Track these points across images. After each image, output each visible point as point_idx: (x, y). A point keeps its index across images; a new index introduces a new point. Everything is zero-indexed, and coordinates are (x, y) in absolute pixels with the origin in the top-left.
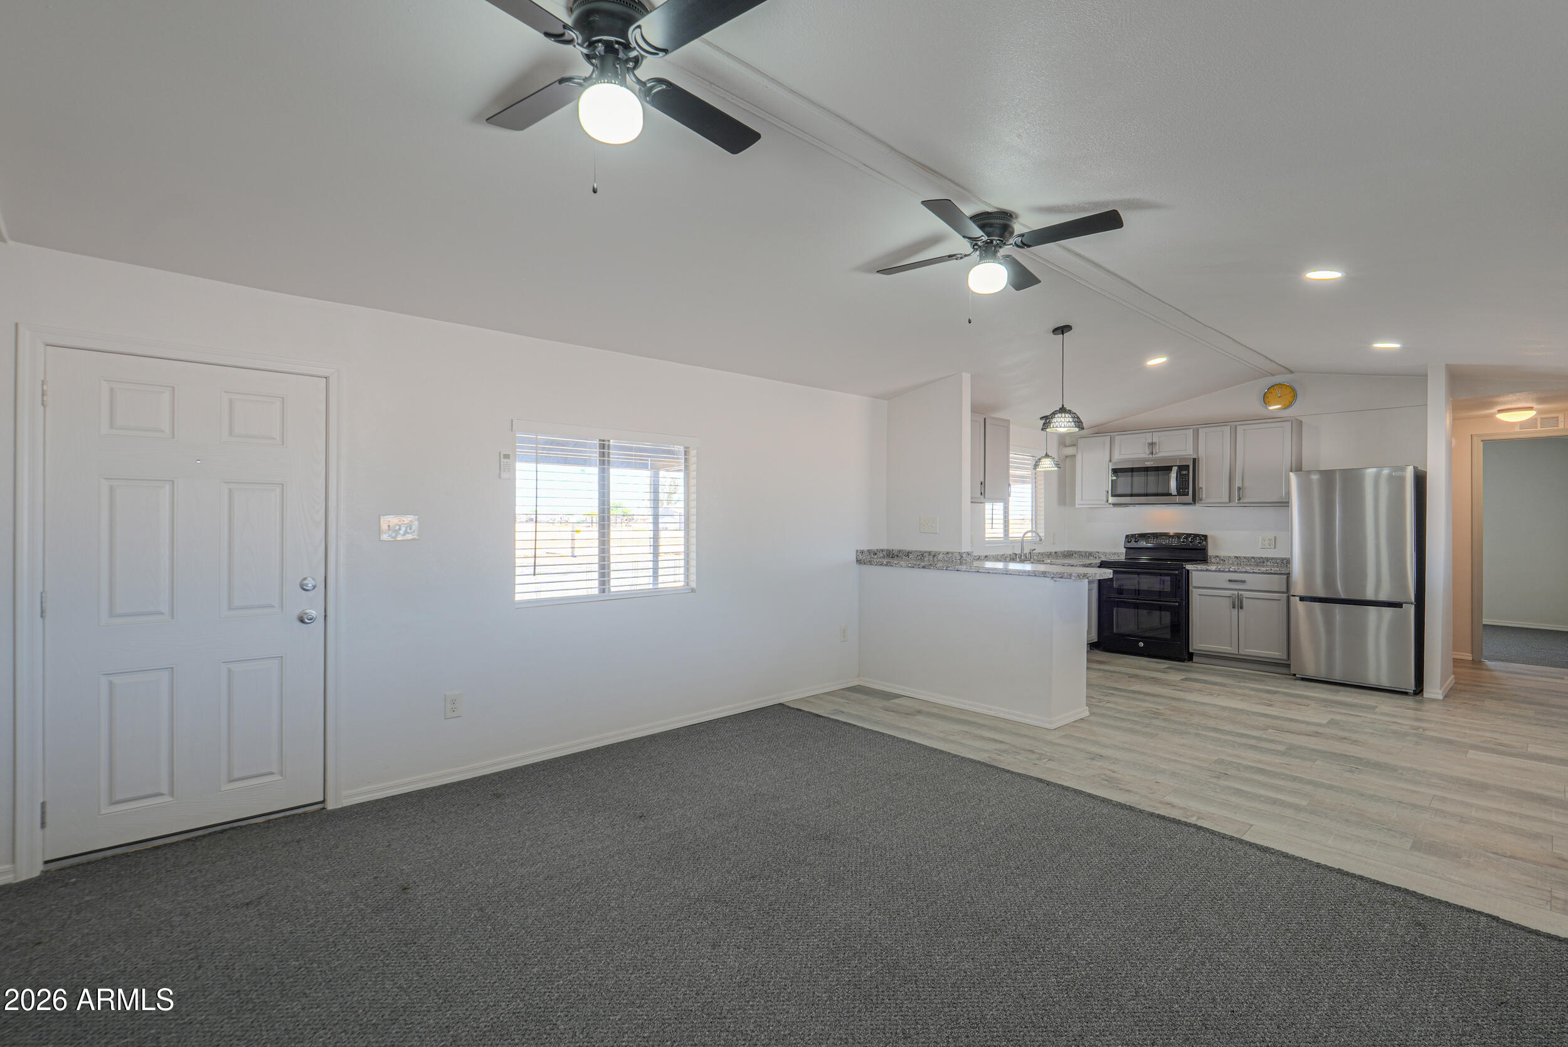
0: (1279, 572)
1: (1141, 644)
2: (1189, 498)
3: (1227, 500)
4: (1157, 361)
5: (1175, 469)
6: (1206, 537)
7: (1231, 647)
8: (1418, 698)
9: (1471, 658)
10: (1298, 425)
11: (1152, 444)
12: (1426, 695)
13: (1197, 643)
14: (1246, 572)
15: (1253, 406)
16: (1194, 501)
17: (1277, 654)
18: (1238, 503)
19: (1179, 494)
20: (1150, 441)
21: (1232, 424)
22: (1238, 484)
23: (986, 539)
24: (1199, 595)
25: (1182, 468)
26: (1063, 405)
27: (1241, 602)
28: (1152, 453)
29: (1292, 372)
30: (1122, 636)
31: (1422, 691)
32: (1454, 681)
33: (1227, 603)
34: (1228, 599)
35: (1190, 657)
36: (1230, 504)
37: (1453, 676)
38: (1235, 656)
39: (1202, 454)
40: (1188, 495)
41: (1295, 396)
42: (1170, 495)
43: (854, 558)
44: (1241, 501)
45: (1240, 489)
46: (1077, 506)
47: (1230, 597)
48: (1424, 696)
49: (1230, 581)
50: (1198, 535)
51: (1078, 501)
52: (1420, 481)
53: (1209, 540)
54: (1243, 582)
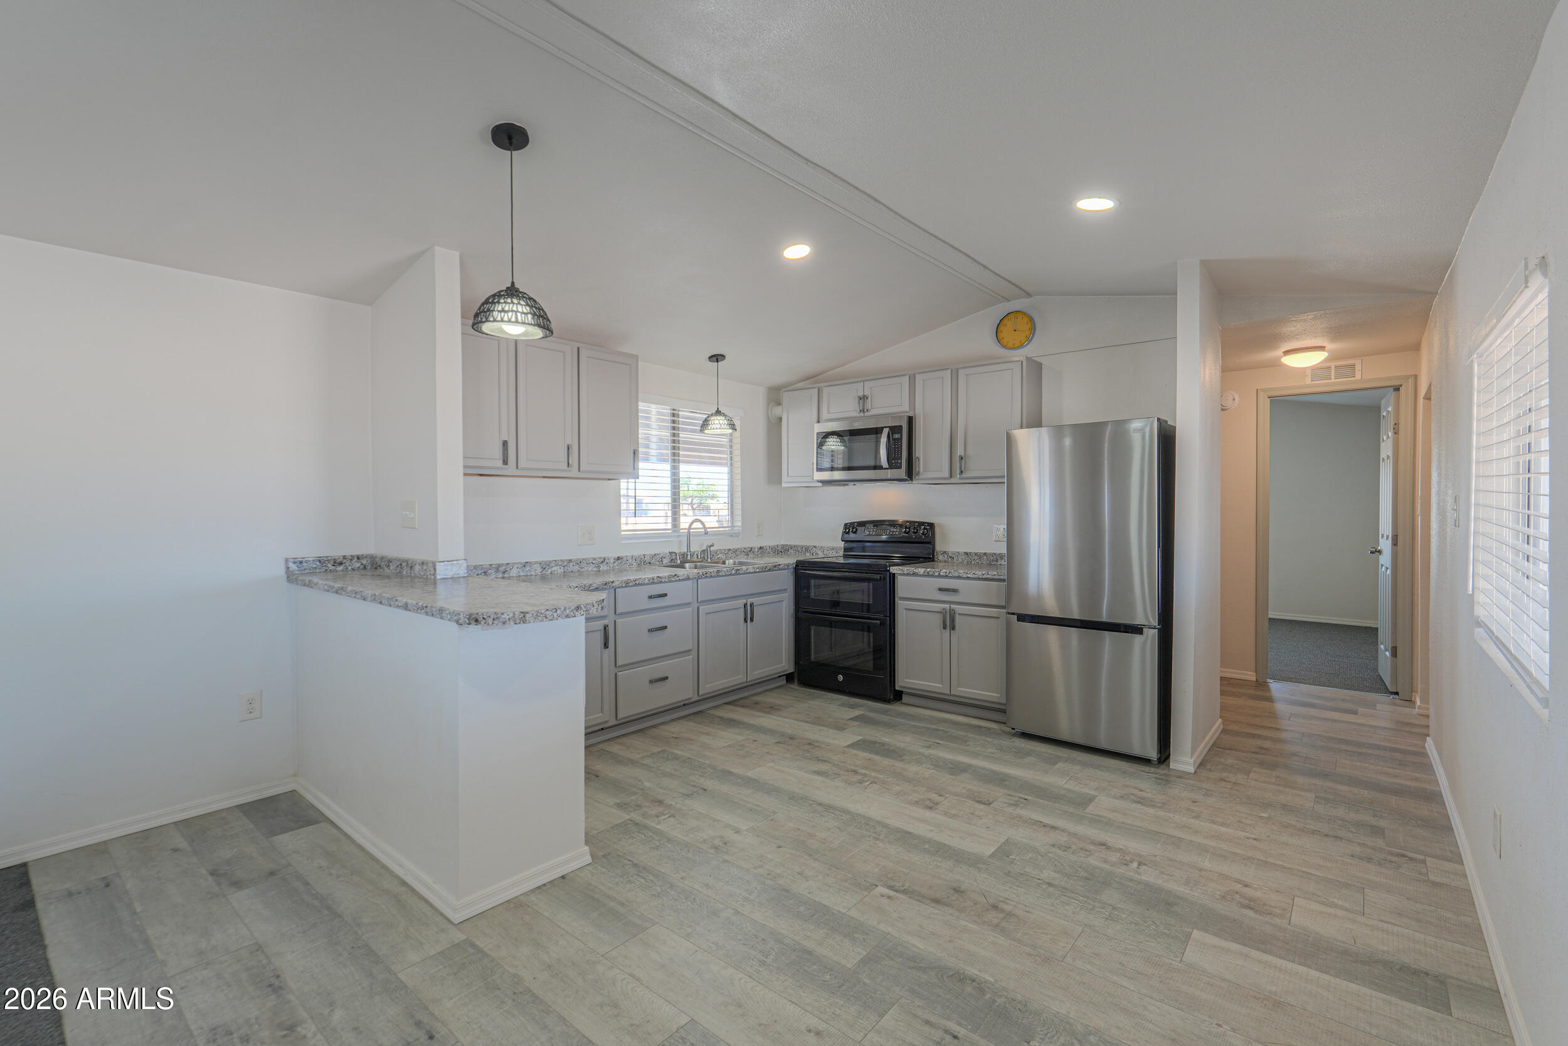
0: (997, 577)
1: (841, 678)
2: (902, 473)
3: (946, 474)
4: (797, 251)
5: (886, 431)
6: (932, 525)
7: (942, 684)
8: (1162, 770)
9: (1254, 679)
10: (1035, 369)
11: (863, 398)
12: (1173, 765)
13: (904, 680)
14: (959, 577)
15: (986, 344)
16: (910, 474)
17: (992, 695)
18: (960, 478)
19: (891, 467)
20: (861, 394)
21: (954, 370)
22: (960, 451)
23: (622, 533)
24: (906, 609)
25: (896, 429)
26: (513, 283)
27: (953, 620)
28: (862, 411)
29: (1029, 295)
30: (819, 665)
31: (1168, 757)
32: (1222, 727)
33: (937, 620)
34: (937, 615)
35: (898, 696)
36: (953, 480)
37: (1220, 720)
38: (946, 697)
39: (919, 412)
40: (901, 468)
41: (1033, 328)
42: (881, 468)
43: (281, 572)
44: (964, 476)
45: (962, 458)
46: (784, 485)
47: (941, 612)
48: (1171, 767)
49: (940, 589)
50: (923, 523)
51: (784, 478)
52: (1167, 441)
53: (937, 530)
54: (955, 591)
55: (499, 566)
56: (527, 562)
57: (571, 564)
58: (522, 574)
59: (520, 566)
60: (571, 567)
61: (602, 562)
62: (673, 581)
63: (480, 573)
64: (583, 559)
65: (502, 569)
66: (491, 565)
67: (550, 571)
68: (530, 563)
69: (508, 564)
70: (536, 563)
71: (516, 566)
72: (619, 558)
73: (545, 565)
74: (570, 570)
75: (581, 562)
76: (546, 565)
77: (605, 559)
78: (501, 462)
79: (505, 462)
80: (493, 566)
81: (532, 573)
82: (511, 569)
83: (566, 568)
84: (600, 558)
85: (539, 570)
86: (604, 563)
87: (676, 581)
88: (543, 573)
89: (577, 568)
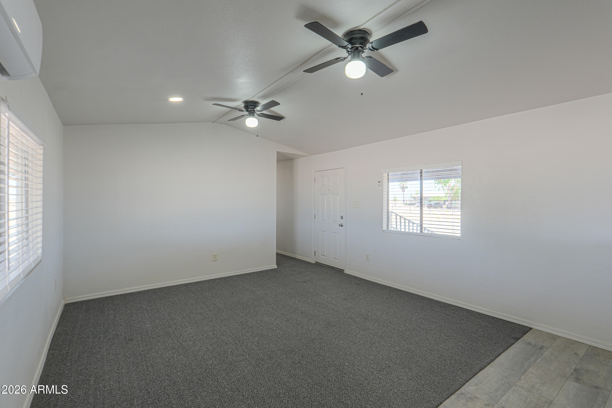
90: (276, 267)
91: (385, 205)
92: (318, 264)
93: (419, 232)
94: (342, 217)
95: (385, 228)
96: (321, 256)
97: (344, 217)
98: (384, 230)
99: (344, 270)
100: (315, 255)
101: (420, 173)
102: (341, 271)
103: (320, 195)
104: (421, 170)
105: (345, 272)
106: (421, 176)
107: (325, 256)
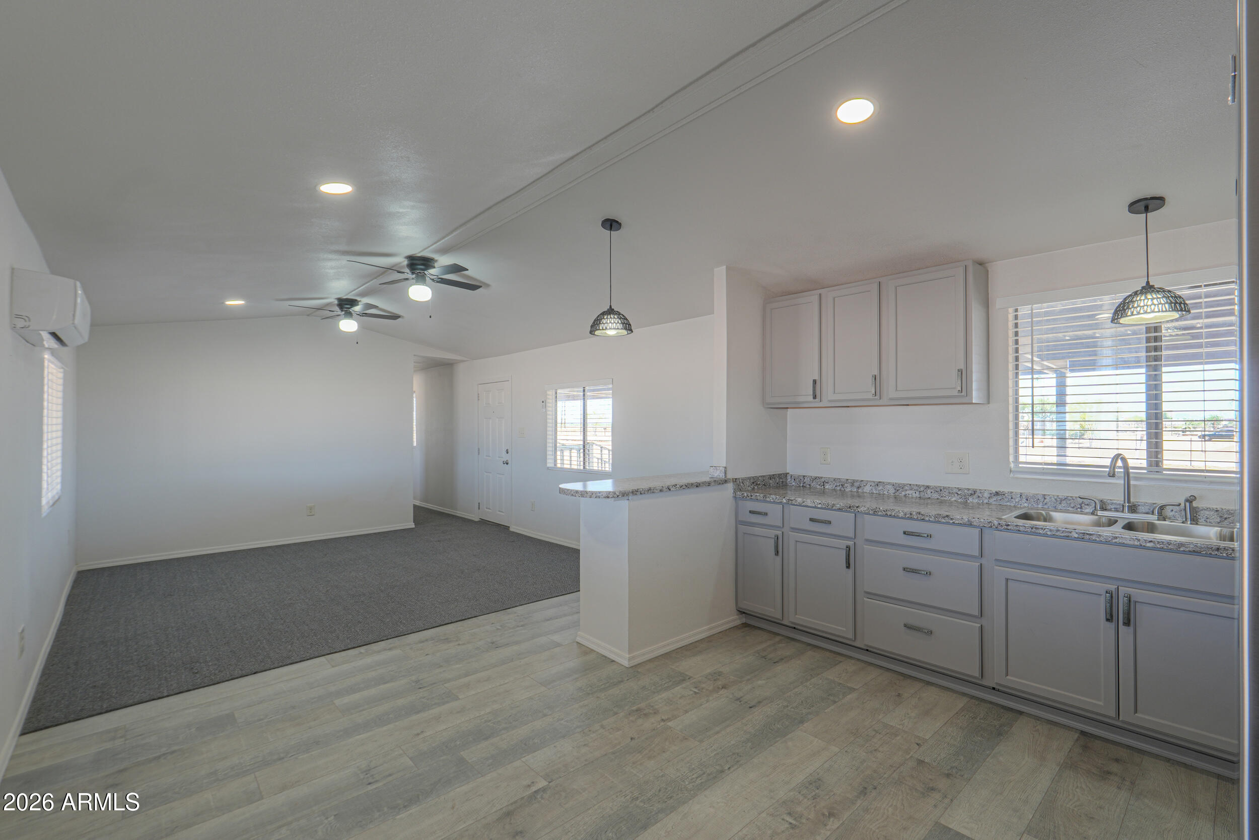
55: (854, 481)
56: (880, 482)
57: (929, 491)
58: (875, 492)
59: (873, 484)
60: (928, 493)
61: (971, 494)
62: (943, 523)
63: (838, 485)
64: (944, 488)
65: (857, 484)
66: (847, 480)
67: (903, 493)
68: (884, 483)
69: (862, 481)
70: (889, 484)
71: (869, 484)
72: (997, 494)
73: (898, 487)
74: (927, 496)
75: (941, 490)
76: (900, 487)
77: (975, 492)
78: (812, 397)
79: (815, 397)
80: (849, 481)
81: (885, 492)
82: (864, 486)
83: (922, 494)
84: (969, 489)
85: (892, 491)
86: (975, 496)
87: (948, 523)
88: (896, 494)
89: (936, 496)
90: (412, 525)
91: (550, 433)
92: (483, 522)
93: (582, 468)
94: (507, 450)
95: (550, 464)
96: (486, 509)
97: (509, 451)
98: (548, 468)
99: (509, 527)
100: (479, 509)
101: (582, 391)
102: (507, 528)
103: (497, 419)
104: (584, 388)
105: (510, 530)
106: (584, 395)
107: (490, 509)
